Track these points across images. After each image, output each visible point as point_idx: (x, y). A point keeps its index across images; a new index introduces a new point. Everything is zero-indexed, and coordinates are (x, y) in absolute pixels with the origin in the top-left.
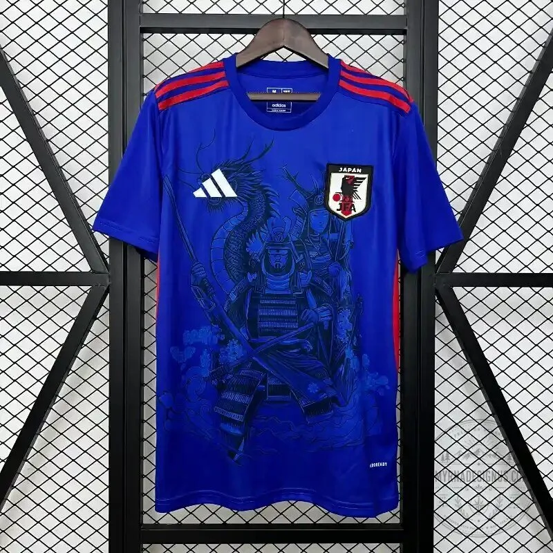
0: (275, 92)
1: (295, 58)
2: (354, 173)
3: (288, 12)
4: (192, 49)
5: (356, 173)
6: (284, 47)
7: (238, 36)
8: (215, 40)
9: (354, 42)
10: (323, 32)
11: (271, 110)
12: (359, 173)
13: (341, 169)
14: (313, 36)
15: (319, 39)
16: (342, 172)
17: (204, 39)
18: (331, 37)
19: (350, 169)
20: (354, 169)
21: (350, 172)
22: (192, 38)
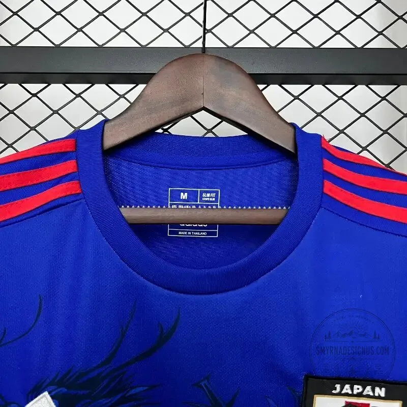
0: (184, 196)
1: (227, 130)
2: (368, 396)
3: (212, 42)
4: (34, 111)
5: (374, 397)
6: (205, 109)
7: (122, 88)
8: (78, 96)
9: (340, 98)
10: (283, 79)
11: (177, 233)
12: (379, 398)
13: (338, 386)
14: (261, 87)
15: (274, 94)
16: (340, 394)
17: (57, 93)
18: (296, 89)
19: (358, 389)
20: (369, 388)
21: (360, 395)
22: (34, 92)
